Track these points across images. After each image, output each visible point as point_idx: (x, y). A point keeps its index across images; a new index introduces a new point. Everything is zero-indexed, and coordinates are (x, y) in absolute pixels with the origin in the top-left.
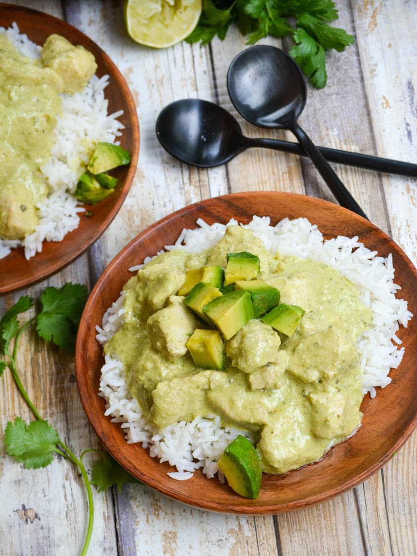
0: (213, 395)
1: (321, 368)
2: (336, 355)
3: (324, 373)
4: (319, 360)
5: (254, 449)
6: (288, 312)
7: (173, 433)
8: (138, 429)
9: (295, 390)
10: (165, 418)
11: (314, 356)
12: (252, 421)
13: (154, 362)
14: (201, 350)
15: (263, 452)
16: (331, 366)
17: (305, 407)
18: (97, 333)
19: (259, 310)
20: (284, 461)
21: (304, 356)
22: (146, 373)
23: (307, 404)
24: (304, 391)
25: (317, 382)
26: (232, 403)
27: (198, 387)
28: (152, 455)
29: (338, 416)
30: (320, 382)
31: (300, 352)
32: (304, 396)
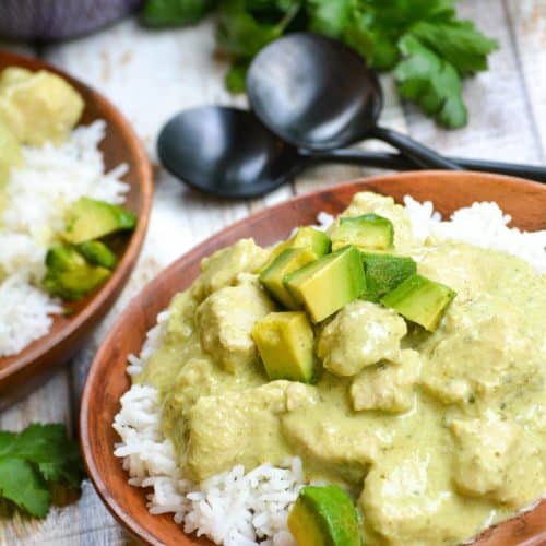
0: (290, 421)
1: (473, 376)
2: (498, 354)
3: (477, 384)
4: (470, 363)
5: (352, 506)
6: (425, 288)
7: (221, 487)
8: (169, 488)
9: (430, 419)
10: (206, 453)
11: (465, 357)
12: (349, 456)
13: (200, 370)
14: (275, 341)
15: (365, 511)
16: (489, 372)
17: (443, 442)
18: (129, 363)
19: (377, 285)
20: (401, 524)
21: (447, 359)
22: (186, 390)
23: (448, 437)
24: (444, 418)
25: (466, 401)
26: (320, 431)
27: (266, 405)
28: (188, 529)
29: (497, 455)
30: (472, 401)
31: (441, 353)
32: (445, 427)
